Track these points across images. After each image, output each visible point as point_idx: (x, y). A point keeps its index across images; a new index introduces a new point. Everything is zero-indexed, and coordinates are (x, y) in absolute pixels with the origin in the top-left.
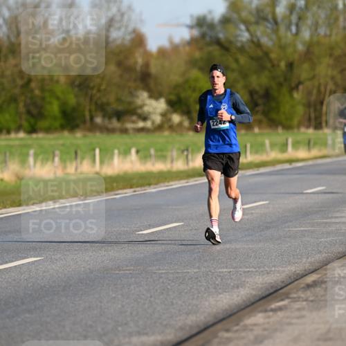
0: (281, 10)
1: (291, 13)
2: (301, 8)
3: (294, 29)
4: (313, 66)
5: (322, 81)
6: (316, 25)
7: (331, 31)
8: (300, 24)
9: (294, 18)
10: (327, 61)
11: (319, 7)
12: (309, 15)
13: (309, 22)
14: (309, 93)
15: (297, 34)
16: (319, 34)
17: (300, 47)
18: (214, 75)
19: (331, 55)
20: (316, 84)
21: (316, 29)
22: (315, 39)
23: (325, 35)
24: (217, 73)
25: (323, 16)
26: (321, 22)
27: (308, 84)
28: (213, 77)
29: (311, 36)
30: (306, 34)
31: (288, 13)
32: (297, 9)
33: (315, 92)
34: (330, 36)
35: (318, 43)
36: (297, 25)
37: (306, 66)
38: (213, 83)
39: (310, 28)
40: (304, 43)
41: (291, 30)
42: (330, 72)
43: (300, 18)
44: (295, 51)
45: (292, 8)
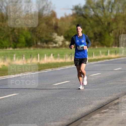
0: (105, 3)
2: (113, 3)
3: (110, 10)
4: (117, 24)
5: (120, 30)
6: (118, 9)
7: (124, 11)
9: (110, 7)
10: (122, 22)
11: (119, 2)
12: (116, 5)
13: (116, 8)
14: (116, 34)
15: (111, 12)
16: (119, 12)
17: (113, 17)
18: (78, 28)
19: (124, 20)
20: (118, 30)
21: (118, 11)
22: (118, 14)
23: (122, 13)
24: (79, 28)
25: (121, 6)
26: (120, 8)
27: (115, 30)
28: (78, 29)
29: (117, 13)
30: (115, 12)
31: (108, 4)
32: (111, 3)
33: (118, 33)
34: (123, 13)
35: (119, 16)
36: (111, 9)
37: (115, 24)
38: (78, 31)
39: (116, 10)
40: (114, 16)
41: (109, 11)
42: (123, 26)
43: (112, 7)
44: (111, 18)
45: (109, 3)
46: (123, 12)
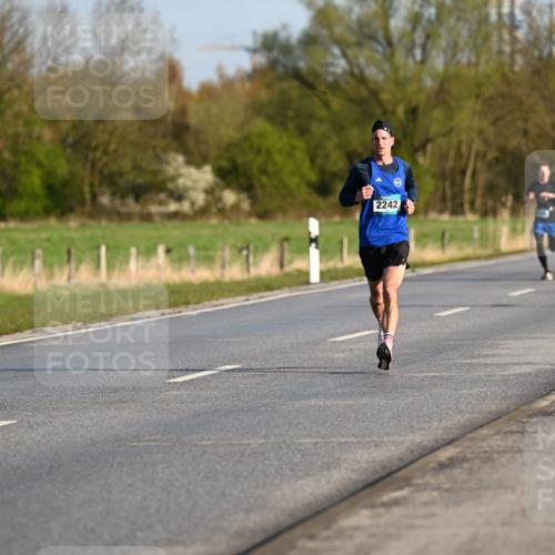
0: (397, 23)
1: (414, 28)
2: (429, 20)
3: (418, 53)
4: (449, 116)
5: (463, 138)
6: (454, 48)
7: (478, 57)
8: (428, 47)
9: (419, 37)
10: (471, 105)
11: (458, 18)
12: (443, 31)
13: (443, 43)
14: (443, 157)
15: (423, 61)
16: (458, 63)
17: (429, 83)
19: (478, 96)
20: (455, 141)
21: (454, 55)
22: (452, 69)
23: (469, 64)
25: (465, 33)
26: (461, 42)
27: (441, 141)
28: (377, 138)
29: (447, 64)
30: (438, 62)
31: (409, 27)
32: (424, 22)
33: (452, 154)
34: (477, 64)
35: (457, 75)
36: (424, 48)
37: (438, 113)
39: (446, 55)
40: (433, 79)
41: (414, 57)
42: (476, 123)
43: (428, 37)
44: (420, 89)
45: (415, 20)
46: (473, 60)
